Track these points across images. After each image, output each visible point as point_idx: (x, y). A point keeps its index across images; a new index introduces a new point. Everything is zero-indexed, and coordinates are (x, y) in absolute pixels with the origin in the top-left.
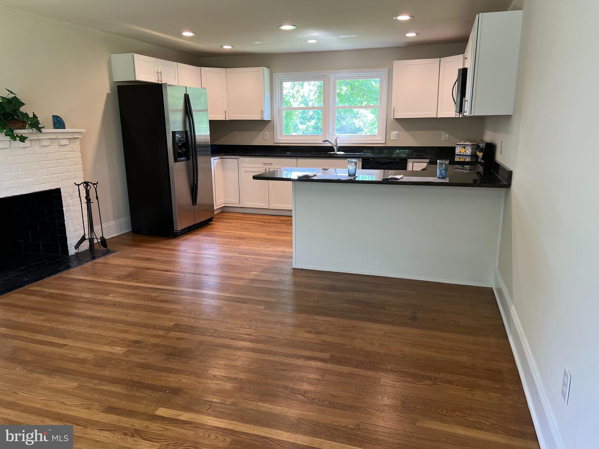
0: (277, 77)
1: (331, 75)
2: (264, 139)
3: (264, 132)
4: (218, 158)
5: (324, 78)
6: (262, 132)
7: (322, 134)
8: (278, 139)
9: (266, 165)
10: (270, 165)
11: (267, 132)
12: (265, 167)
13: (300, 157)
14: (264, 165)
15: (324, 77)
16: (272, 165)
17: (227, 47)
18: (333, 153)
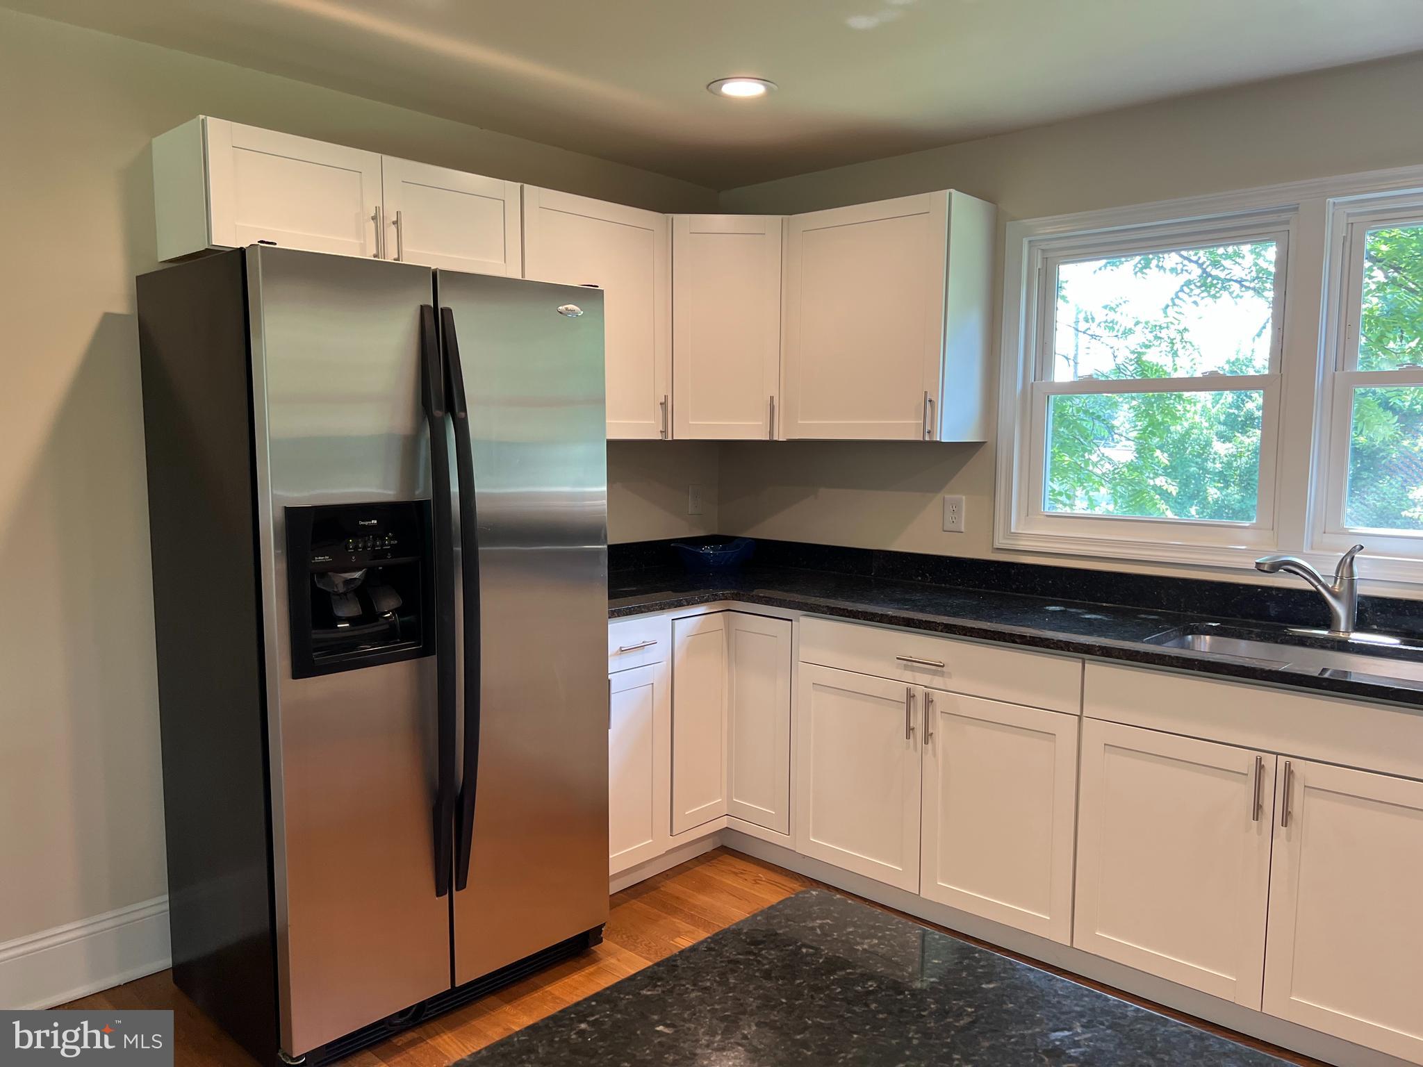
0: (1025, 242)
1: (1331, 200)
2: (948, 526)
3: (947, 496)
4: (701, 609)
5: (1287, 222)
6: (939, 497)
7: (1254, 521)
8: (1013, 531)
9: (913, 669)
10: (935, 673)
11: (964, 497)
12: (908, 676)
13: (1103, 655)
14: (906, 667)
15: (1284, 216)
16: (942, 674)
17: (743, 89)
18: (1325, 633)
